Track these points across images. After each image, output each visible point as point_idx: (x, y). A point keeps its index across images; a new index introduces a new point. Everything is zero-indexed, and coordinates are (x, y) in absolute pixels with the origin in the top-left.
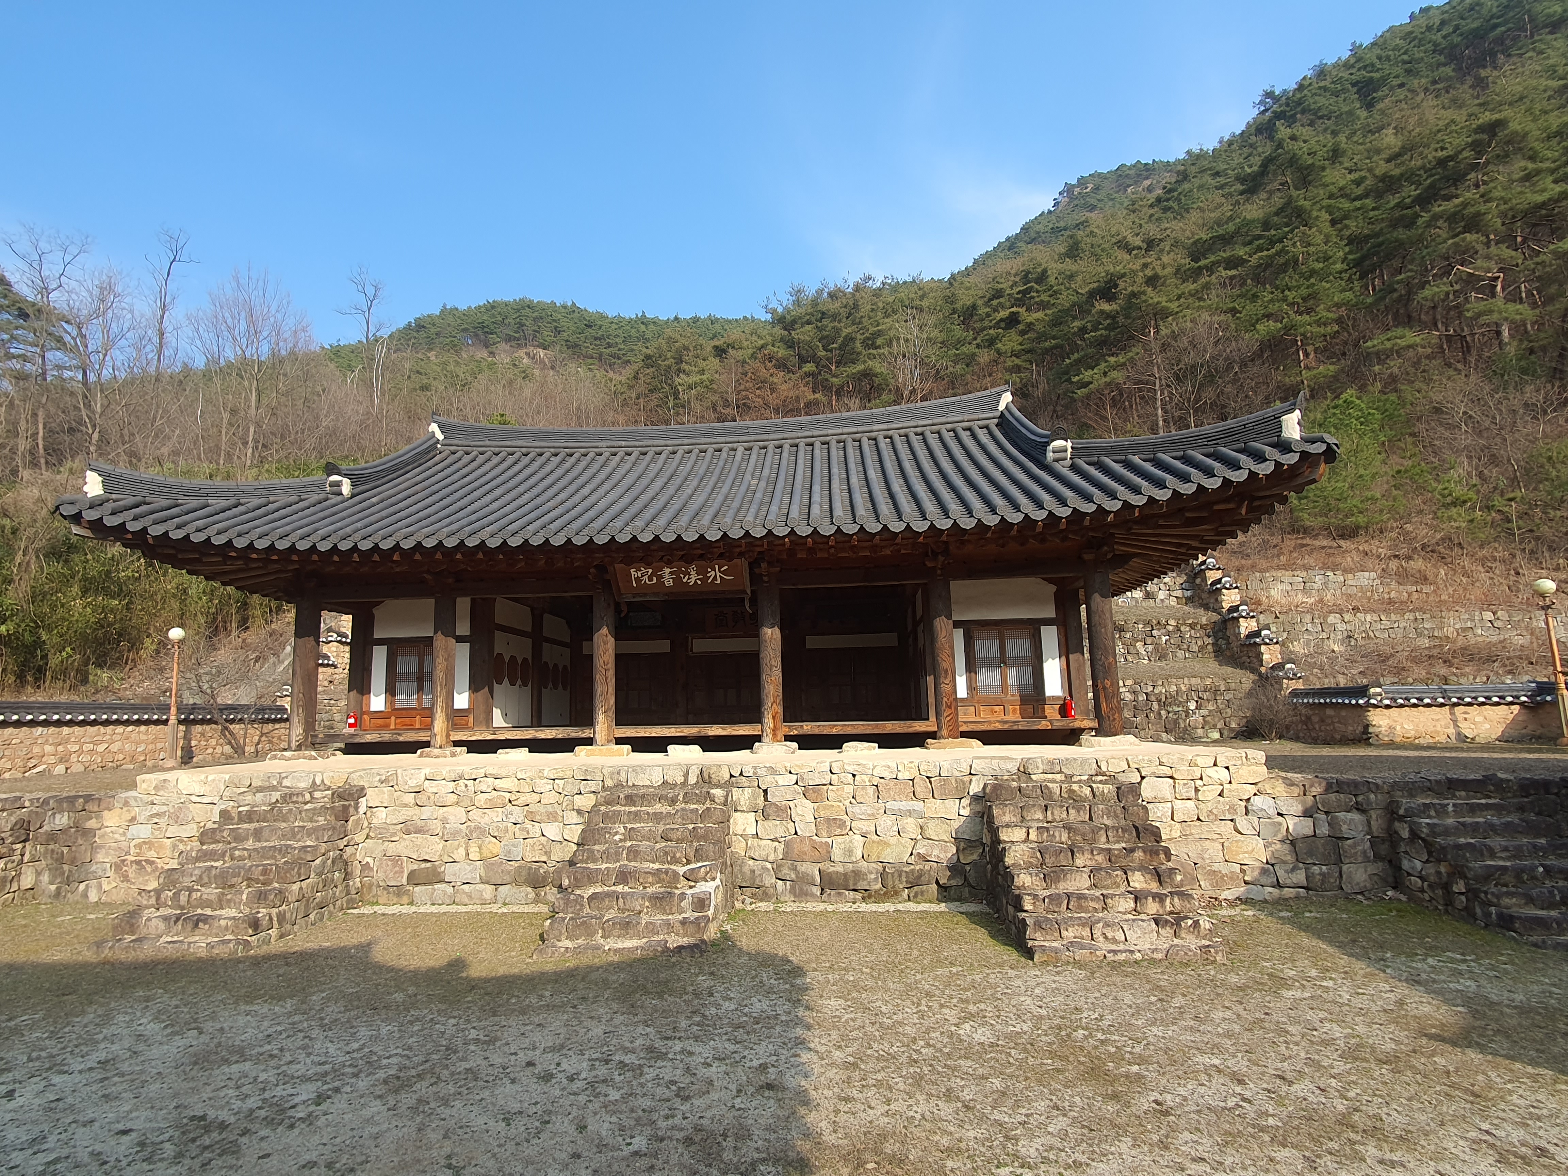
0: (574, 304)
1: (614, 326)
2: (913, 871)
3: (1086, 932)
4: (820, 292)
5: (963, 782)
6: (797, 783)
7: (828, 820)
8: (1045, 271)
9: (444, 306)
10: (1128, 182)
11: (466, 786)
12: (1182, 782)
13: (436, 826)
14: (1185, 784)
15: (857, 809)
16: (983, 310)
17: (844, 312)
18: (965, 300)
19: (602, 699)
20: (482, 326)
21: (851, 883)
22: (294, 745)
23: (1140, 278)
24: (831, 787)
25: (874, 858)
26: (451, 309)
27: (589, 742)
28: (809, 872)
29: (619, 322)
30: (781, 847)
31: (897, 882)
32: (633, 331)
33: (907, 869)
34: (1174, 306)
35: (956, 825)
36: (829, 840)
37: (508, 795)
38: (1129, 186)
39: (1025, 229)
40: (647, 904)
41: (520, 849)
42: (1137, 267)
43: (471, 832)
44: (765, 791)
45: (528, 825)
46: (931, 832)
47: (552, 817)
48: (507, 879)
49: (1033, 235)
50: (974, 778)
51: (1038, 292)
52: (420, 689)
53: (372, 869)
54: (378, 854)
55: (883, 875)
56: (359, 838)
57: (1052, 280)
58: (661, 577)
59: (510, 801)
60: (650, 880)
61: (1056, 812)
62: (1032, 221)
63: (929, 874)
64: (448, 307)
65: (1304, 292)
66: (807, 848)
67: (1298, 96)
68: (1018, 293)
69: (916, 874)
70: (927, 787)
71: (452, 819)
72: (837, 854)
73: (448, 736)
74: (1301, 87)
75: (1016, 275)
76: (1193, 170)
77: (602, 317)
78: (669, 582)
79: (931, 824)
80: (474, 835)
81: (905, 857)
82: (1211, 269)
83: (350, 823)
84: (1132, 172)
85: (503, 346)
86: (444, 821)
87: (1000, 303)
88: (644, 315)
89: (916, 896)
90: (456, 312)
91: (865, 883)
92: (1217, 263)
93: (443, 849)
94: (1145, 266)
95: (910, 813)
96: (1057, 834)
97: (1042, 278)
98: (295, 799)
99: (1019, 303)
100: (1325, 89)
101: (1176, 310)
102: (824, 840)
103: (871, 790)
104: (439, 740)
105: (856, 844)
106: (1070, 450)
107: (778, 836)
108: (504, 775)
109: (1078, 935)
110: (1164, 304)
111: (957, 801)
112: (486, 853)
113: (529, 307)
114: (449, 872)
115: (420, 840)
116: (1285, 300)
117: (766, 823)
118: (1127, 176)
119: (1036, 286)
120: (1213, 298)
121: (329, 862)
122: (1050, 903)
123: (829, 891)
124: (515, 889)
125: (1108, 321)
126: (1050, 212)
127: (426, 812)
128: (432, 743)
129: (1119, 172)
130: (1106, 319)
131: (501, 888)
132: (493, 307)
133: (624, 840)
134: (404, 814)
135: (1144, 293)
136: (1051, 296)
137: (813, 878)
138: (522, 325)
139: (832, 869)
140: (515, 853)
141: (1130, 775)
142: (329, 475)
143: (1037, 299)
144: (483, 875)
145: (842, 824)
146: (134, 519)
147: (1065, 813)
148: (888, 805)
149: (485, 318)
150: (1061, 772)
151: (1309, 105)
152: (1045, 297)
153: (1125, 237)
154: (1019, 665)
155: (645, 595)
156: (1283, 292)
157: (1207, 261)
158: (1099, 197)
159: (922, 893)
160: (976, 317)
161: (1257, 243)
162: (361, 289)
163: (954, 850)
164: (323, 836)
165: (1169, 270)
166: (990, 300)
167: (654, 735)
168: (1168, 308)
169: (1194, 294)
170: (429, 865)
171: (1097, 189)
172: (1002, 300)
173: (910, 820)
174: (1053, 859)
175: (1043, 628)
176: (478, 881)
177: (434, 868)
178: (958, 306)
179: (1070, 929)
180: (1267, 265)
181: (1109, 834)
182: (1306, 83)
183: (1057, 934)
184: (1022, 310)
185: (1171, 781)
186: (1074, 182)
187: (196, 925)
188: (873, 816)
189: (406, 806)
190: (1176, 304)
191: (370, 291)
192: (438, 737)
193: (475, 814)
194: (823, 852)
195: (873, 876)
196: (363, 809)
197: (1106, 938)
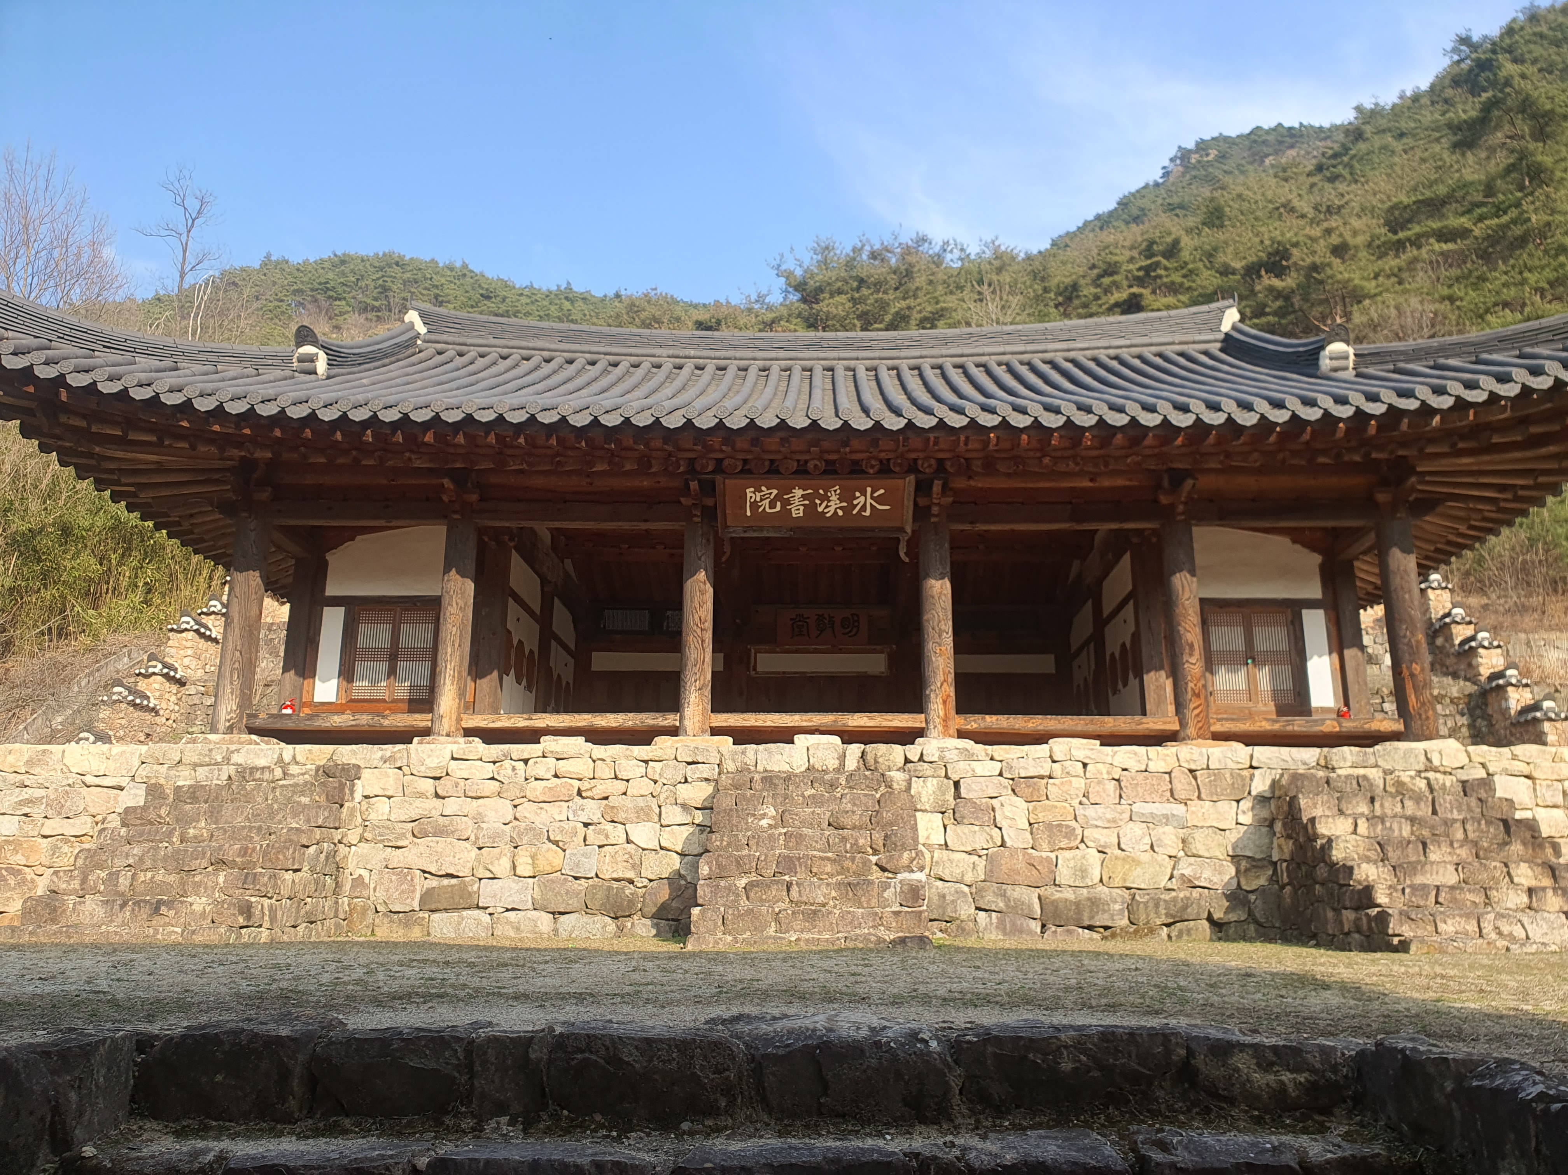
0: (465, 266)
1: (524, 300)
2: (1174, 899)
3: (1472, 927)
4: (857, 250)
5: (1243, 778)
6: (1001, 775)
7: (1049, 826)
8: (1176, 242)
9: (268, 256)
10: (1265, 150)
11: (514, 769)
12: (1544, 783)
13: (467, 827)
14: (1548, 786)
15: (1091, 812)
16: (1089, 291)
17: (893, 280)
18: (1060, 277)
19: (696, 670)
20: (325, 287)
21: (1086, 915)
22: (222, 725)
23: (1321, 247)
24: (1051, 781)
25: (1118, 882)
26: (278, 263)
27: (674, 732)
28: (1025, 898)
29: (532, 294)
30: (981, 863)
31: (1152, 915)
32: (553, 308)
33: (1167, 898)
34: (1370, 286)
35: (1233, 836)
36: (1053, 856)
37: (576, 784)
38: (1267, 156)
39: (1124, 204)
40: (834, 894)
41: (594, 861)
42: (1316, 232)
43: (520, 835)
44: (957, 784)
45: (609, 827)
46: (1198, 846)
47: (642, 815)
48: (574, 903)
49: (1135, 212)
50: (1257, 772)
51: (1166, 269)
52: (392, 672)
53: (367, 886)
54: (376, 863)
55: (1131, 908)
56: (353, 837)
57: (1185, 255)
58: (788, 502)
59: (579, 793)
60: (828, 869)
61: (1386, 804)
62: (1133, 195)
63: (1199, 906)
64: (273, 258)
65: (1549, 274)
66: (1020, 863)
67: (1508, 41)
68: (1139, 269)
69: (1180, 904)
70: (1190, 784)
71: (491, 816)
72: (1064, 875)
73: (459, 720)
74: (1510, 31)
75: (1132, 248)
76: (1368, 129)
77: (506, 285)
78: (797, 511)
79: (1198, 835)
80: (525, 839)
81: (1163, 882)
82: (1416, 242)
83: (345, 810)
84: (1271, 138)
85: (354, 318)
86: (479, 820)
87: (1114, 283)
88: (569, 288)
89: (1180, 936)
90: (285, 266)
91: (1106, 916)
92: (1426, 235)
93: (477, 859)
94: (1328, 232)
95: (1167, 819)
96: (1395, 826)
97: (1172, 251)
98: (258, 775)
99: (1140, 282)
100: (1542, 36)
101: (1373, 292)
102: (1044, 855)
103: (1112, 786)
104: (446, 725)
105: (1091, 860)
106: (1352, 357)
107: (978, 847)
108: (572, 754)
109: (1460, 929)
110: (1357, 282)
111: (1235, 804)
112: (543, 865)
113: (397, 264)
114: (487, 892)
115: (441, 845)
116: (1524, 282)
117: (960, 829)
118: (1264, 142)
119: (1164, 262)
120: (1422, 279)
121: (323, 856)
122: (1412, 894)
123: (1054, 928)
124: (586, 919)
125: (1278, 303)
126: (1157, 185)
127: (452, 806)
128: (436, 728)
129: (1253, 137)
130: (1276, 298)
131: (563, 918)
132: (343, 262)
133: (775, 827)
134: (417, 808)
135: (1329, 265)
136: (1185, 276)
137: (1030, 907)
138: (385, 289)
139: (1058, 895)
140: (587, 866)
141: (1472, 771)
142: (299, 345)
143: (1165, 280)
144: (537, 896)
145: (1070, 833)
146: (46, 363)
147: (1399, 805)
148: (1135, 808)
149: (331, 275)
150: (1377, 766)
151: (1522, 55)
152: (1176, 278)
153: (1290, 201)
154: (1272, 663)
155: (761, 529)
156: (1521, 273)
157: (1409, 233)
158: (1226, 168)
159: (1189, 931)
160: (1076, 302)
161: (1478, 211)
162: (179, 200)
163: (1233, 871)
164: (317, 816)
165: (1360, 240)
166: (1100, 276)
167: (769, 724)
168: (1362, 288)
169: (1397, 275)
170: (454, 881)
171: (1223, 157)
172: (1116, 278)
173: (1169, 829)
174: (1398, 852)
175: (1305, 612)
176: (530, 906)
177: (463, 888)
178: (1053, 283)
179: (1449, 922)
180: (1494, 238)
181: (1469, 827)
182: (1516, 27)
183: (1430, 928)
184: (1146, 292)
185: (1529, 782)
186: (1191, 145)
187: (156, 910)
188: (1113, 824)
189: (421, 795)
190: (1374, 283)
191: (193, 205)
192: (445, 721)
193: (527, 810)
194: (1044, 871)
195: (1117, 907)
196: (358, 796)
197: (1500, 933)
